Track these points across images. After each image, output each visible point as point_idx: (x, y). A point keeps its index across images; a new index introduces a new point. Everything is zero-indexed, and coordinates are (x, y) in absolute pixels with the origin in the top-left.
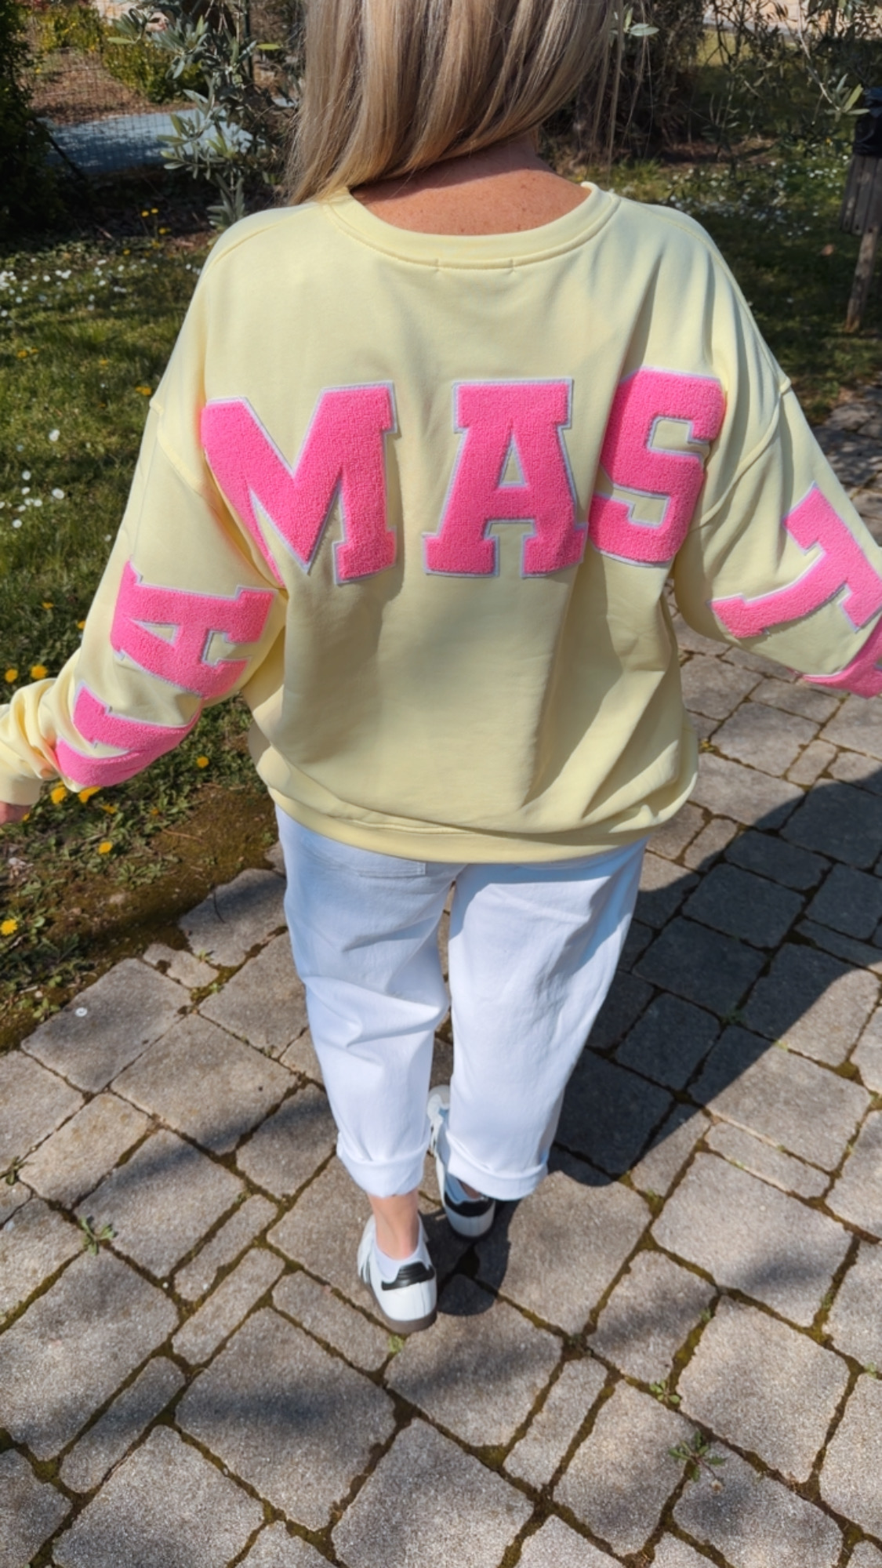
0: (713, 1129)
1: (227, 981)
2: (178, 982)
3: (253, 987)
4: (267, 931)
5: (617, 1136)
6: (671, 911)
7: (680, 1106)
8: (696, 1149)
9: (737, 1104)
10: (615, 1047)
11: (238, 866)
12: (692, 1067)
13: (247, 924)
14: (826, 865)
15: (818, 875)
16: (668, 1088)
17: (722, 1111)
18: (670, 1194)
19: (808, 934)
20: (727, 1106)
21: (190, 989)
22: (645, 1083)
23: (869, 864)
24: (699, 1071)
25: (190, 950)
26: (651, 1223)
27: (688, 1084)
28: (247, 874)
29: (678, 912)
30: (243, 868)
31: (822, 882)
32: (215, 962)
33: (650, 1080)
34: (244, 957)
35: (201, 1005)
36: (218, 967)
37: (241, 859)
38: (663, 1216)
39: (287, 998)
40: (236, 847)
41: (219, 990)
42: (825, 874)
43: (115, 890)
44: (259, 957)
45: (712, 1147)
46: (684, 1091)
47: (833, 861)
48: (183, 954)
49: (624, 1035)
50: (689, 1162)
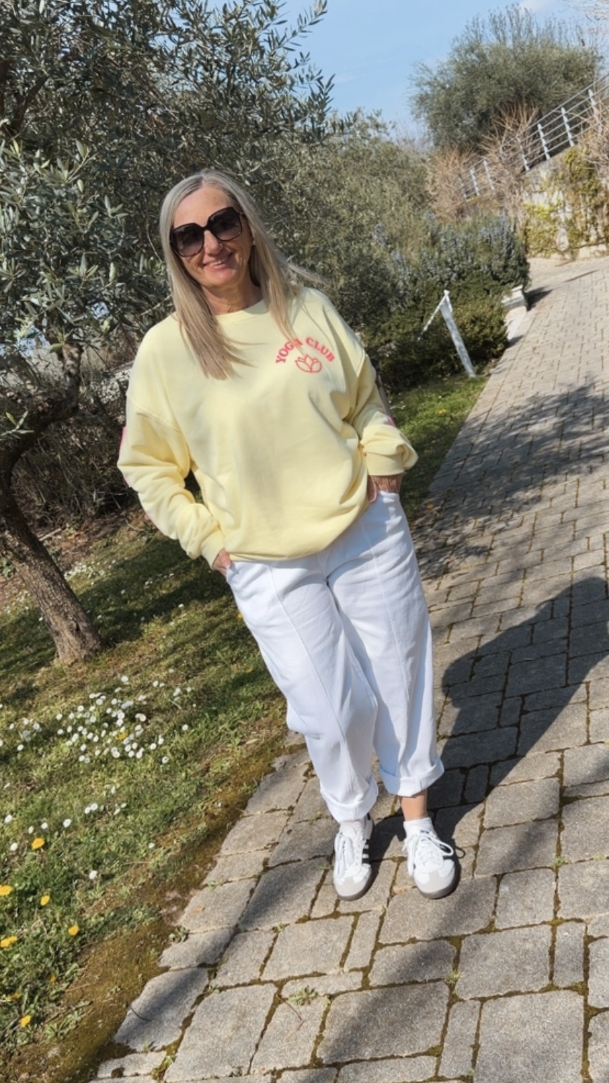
0: (589, 926)
1: (176, 1051)
2: (137, 1075)
3: (200, 1043)
4: (188, 1007)
5: (528, 967)
6: (478, 831)
7: (558, 928)
8: (586, 944)
9: (595, 904)
10: (492, 923)
11: (140, 981)
12: (552, 903)
13: (170, 1011)
14: (559, 755)
15: (559, 763)
16: (544, 923)
17: (587, 913)
18: (586, 977)
19: (574, 795)
20: (589, 909)
21: (150, 1074)
22: (527, 929)
23: (585, 740)
24: (557, 902)
25: (134, 1051)
26: (586, 1000)
27: (555, 913)
28: (149, 984)
29: (482, 829)
30: (145, 982)
31: (562, 764)
32: (160, 1047)
33: (528, 926)
34: (180, 1031)
35: (165, 1078)
36: (164, 1048)
37: (140, 976)
38: (591, 991)
39: (231, 1034)
40: (132, 971)
41: (174, 1059)
42: (561, 760)
43: (48, 1047)
44: (192, 1024)
45: (595, 936)
46: (556, 918)
47: (562, 751)
48: (129, 1057)
49: (494, 913)
50: (587, 953)
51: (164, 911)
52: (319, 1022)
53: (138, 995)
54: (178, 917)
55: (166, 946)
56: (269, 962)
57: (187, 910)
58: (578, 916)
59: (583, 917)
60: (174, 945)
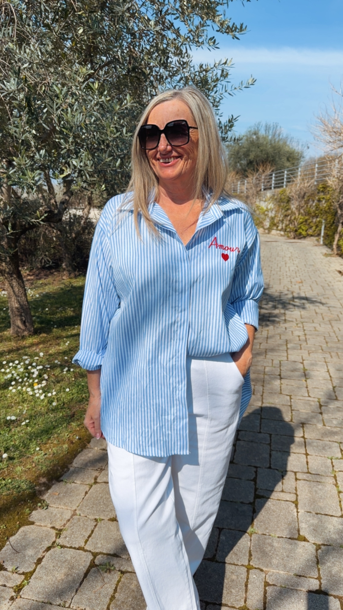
51: (37, 488)
52: (114, 587)
53: (15, 534)
54: (44, 494)
55: (35, 509)
56: (90, 539)
57: (49, 491)
58: (262, 568)
59: (264, 569)
60: (39, 510)
